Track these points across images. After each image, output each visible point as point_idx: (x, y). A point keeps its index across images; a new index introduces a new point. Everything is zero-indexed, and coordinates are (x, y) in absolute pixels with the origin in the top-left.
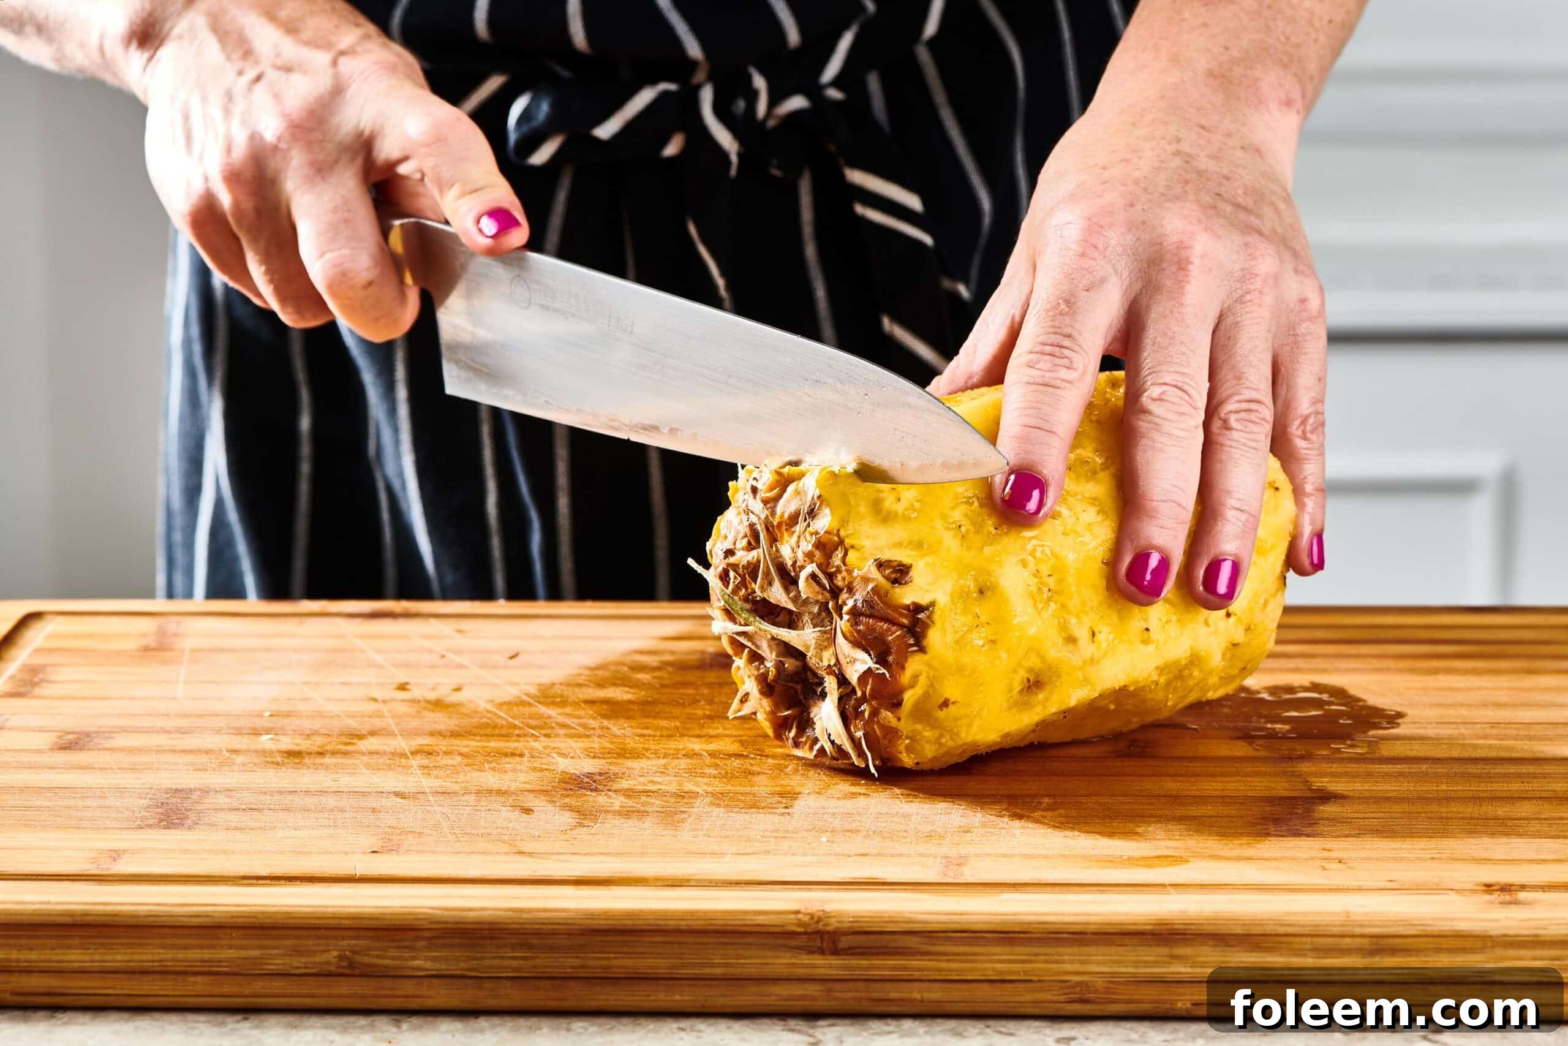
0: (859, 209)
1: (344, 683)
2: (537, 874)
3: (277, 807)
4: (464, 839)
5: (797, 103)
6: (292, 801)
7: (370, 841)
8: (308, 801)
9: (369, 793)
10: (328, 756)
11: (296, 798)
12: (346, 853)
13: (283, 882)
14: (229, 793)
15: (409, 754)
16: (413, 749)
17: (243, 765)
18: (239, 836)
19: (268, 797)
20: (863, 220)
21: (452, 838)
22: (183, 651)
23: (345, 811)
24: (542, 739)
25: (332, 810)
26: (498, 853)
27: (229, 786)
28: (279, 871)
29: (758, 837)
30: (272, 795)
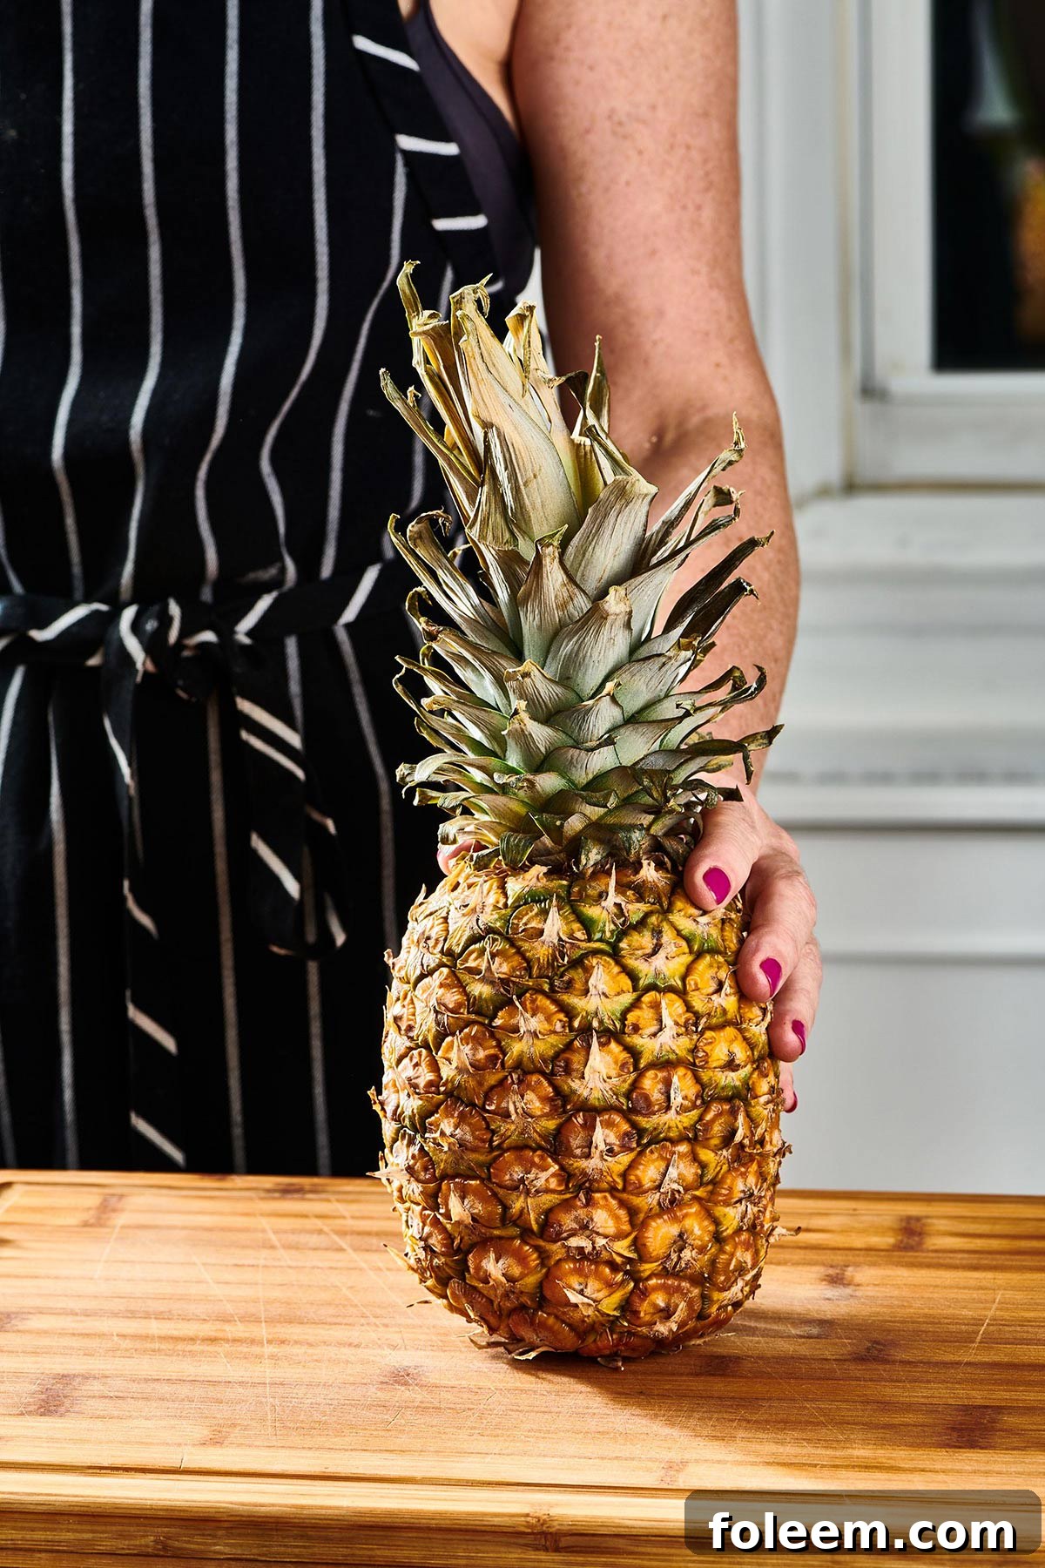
0: (244, 735)
1: (236, 1265)
2: (327, 1470)
3: (139, 1396)
4: (281, 1432)
5: (208, 636)
6: (154, 1389)
7: (202, 1432)
8: (165, 1389)
9: (219, 1382)
10: (198, 1342)
11: (157, 1386)
12: (180, 1445)
13: (121, 1472)
14: (104, 1380)
15: (265, 1342)
16: (270, 1337)
17: (127, 1350)
18: (99, 1424)
19: (135, 1385)
20: (246, 744)
21: (270, 1430)
22: (114, 1227)
23: (193, 1401)
24: (382, 1329)
25: (183, 1400)
26: (303, 1448)
27: (107, 1373)
28: (119, 1462)
29: (523, 1437)
30: (138, 1383)
